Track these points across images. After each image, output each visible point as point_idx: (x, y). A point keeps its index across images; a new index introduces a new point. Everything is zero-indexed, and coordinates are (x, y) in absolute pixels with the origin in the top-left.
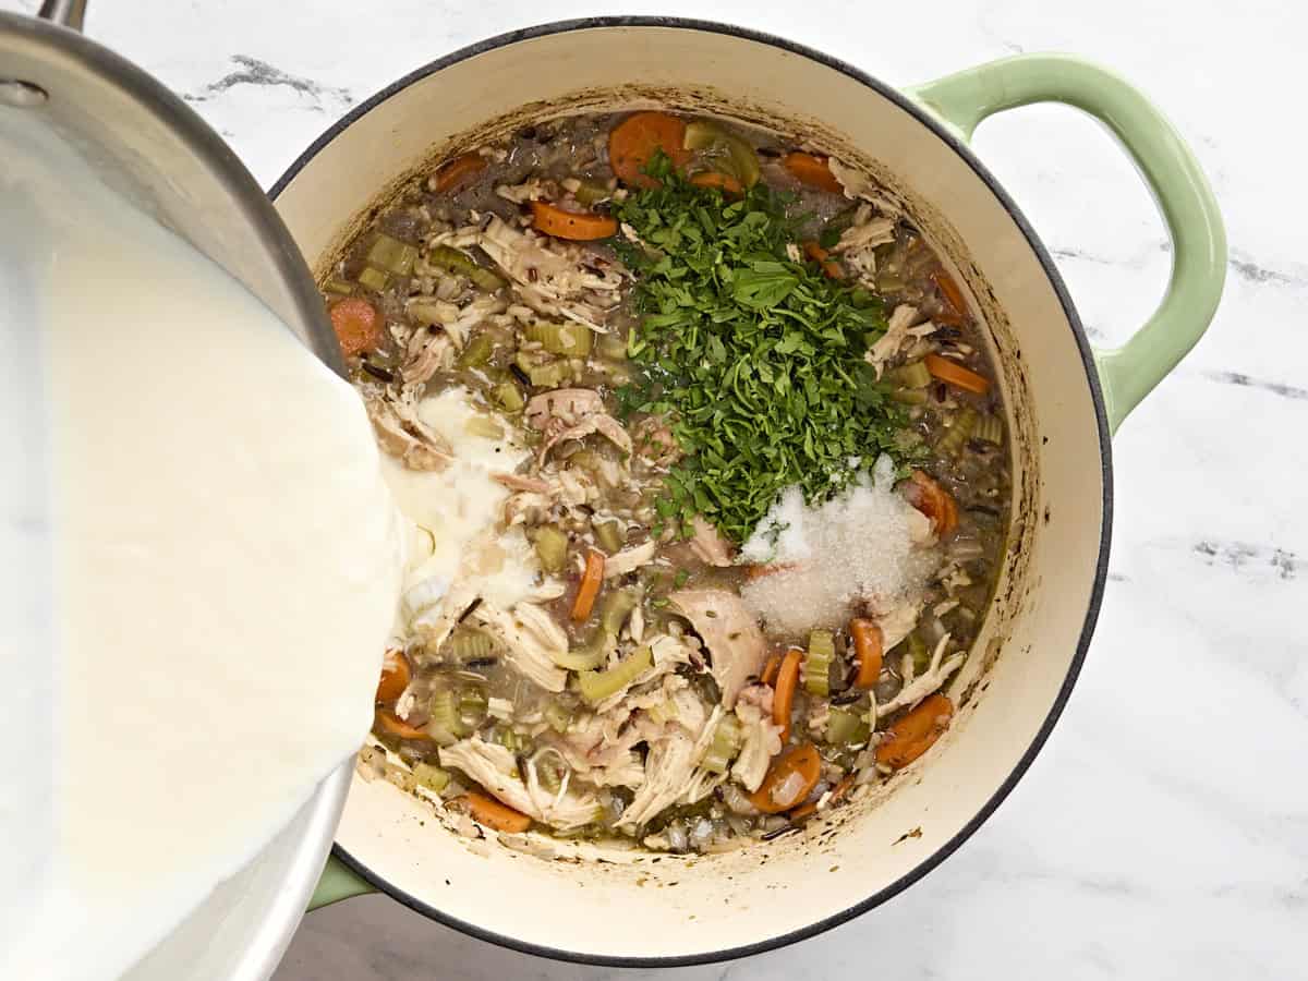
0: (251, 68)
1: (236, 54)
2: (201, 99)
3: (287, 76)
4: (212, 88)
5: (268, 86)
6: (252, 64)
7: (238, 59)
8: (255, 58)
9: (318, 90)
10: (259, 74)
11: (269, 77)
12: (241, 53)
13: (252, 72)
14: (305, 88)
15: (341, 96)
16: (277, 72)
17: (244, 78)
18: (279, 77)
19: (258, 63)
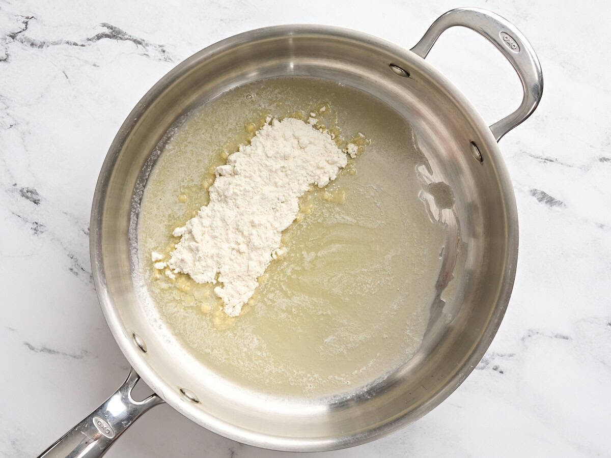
0: (111, 31)
1: (104, 22)
2: (83, 46)
3: (130, 36)
4: (89, 40)
5: (120, 41)
6: (112, 29)
7: (104, 25)
8: (114, 25)
9: (147, 45)
10: (115, 34)
11: (120, 36)
12: (106, 22)
13: (112, 33)
14: (140, 43)
15: (160, 49)
16: (125, 34)
17: (107, 36)
18: (126, 37)
19: (115, 28)
